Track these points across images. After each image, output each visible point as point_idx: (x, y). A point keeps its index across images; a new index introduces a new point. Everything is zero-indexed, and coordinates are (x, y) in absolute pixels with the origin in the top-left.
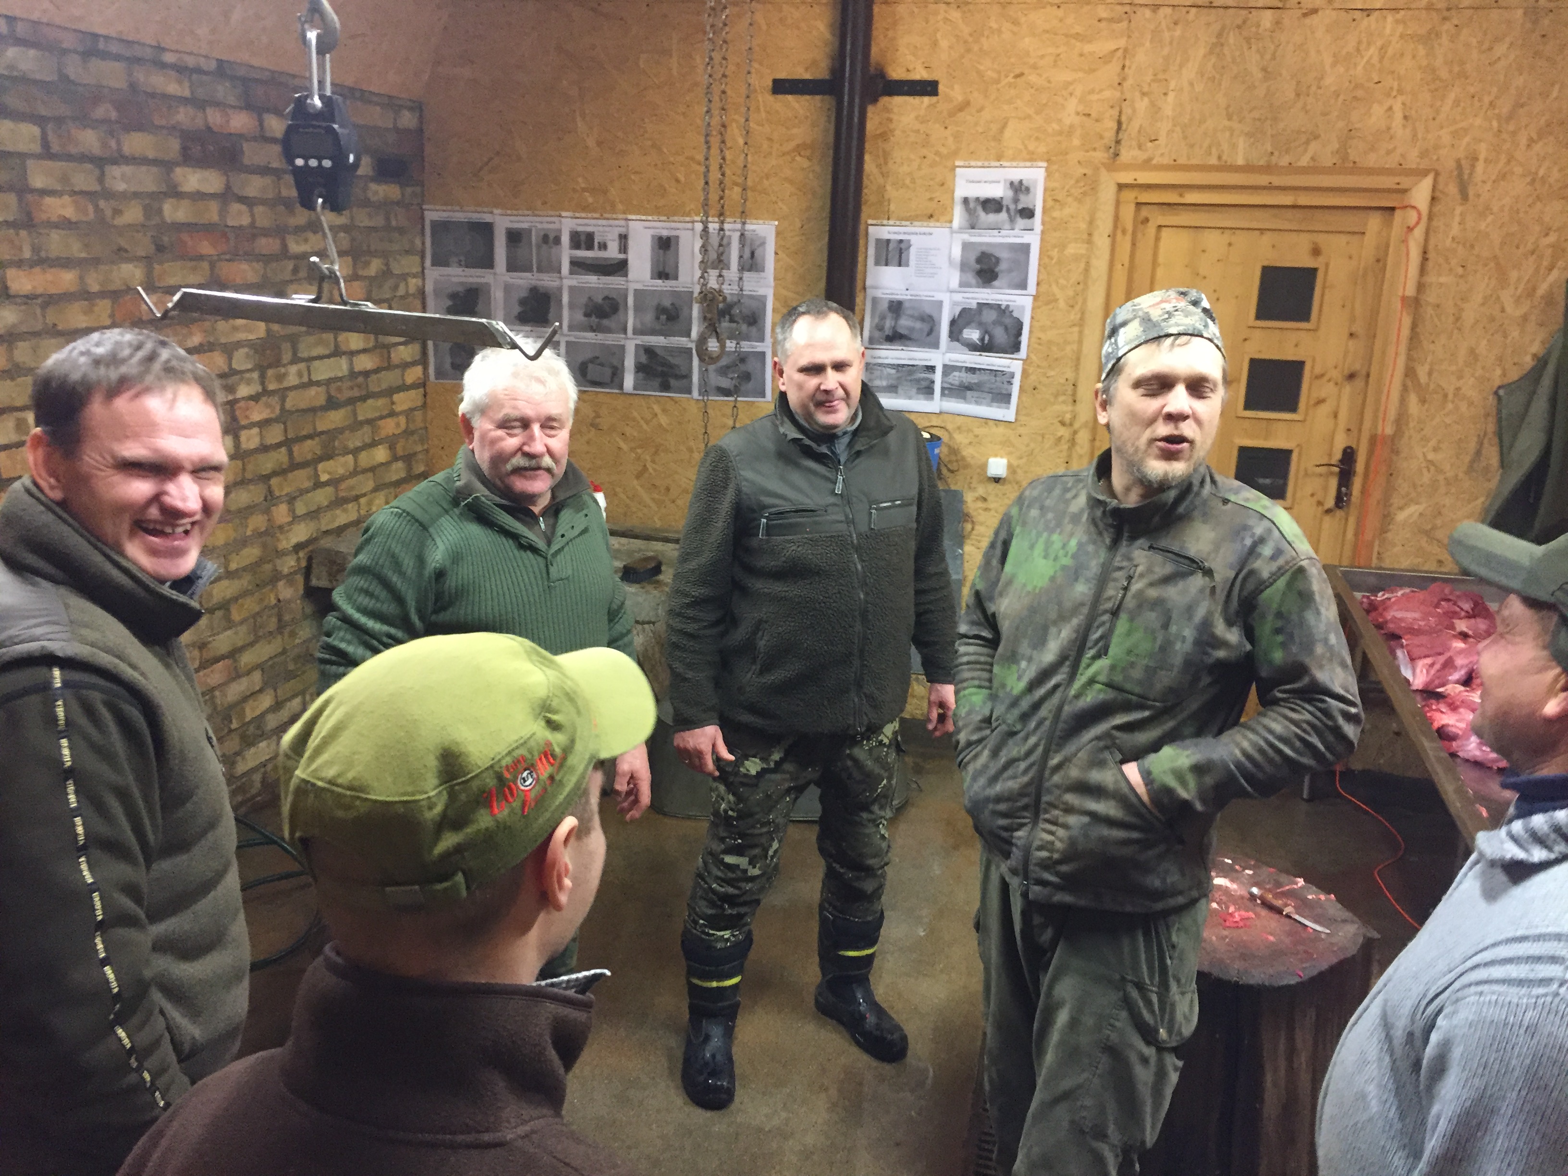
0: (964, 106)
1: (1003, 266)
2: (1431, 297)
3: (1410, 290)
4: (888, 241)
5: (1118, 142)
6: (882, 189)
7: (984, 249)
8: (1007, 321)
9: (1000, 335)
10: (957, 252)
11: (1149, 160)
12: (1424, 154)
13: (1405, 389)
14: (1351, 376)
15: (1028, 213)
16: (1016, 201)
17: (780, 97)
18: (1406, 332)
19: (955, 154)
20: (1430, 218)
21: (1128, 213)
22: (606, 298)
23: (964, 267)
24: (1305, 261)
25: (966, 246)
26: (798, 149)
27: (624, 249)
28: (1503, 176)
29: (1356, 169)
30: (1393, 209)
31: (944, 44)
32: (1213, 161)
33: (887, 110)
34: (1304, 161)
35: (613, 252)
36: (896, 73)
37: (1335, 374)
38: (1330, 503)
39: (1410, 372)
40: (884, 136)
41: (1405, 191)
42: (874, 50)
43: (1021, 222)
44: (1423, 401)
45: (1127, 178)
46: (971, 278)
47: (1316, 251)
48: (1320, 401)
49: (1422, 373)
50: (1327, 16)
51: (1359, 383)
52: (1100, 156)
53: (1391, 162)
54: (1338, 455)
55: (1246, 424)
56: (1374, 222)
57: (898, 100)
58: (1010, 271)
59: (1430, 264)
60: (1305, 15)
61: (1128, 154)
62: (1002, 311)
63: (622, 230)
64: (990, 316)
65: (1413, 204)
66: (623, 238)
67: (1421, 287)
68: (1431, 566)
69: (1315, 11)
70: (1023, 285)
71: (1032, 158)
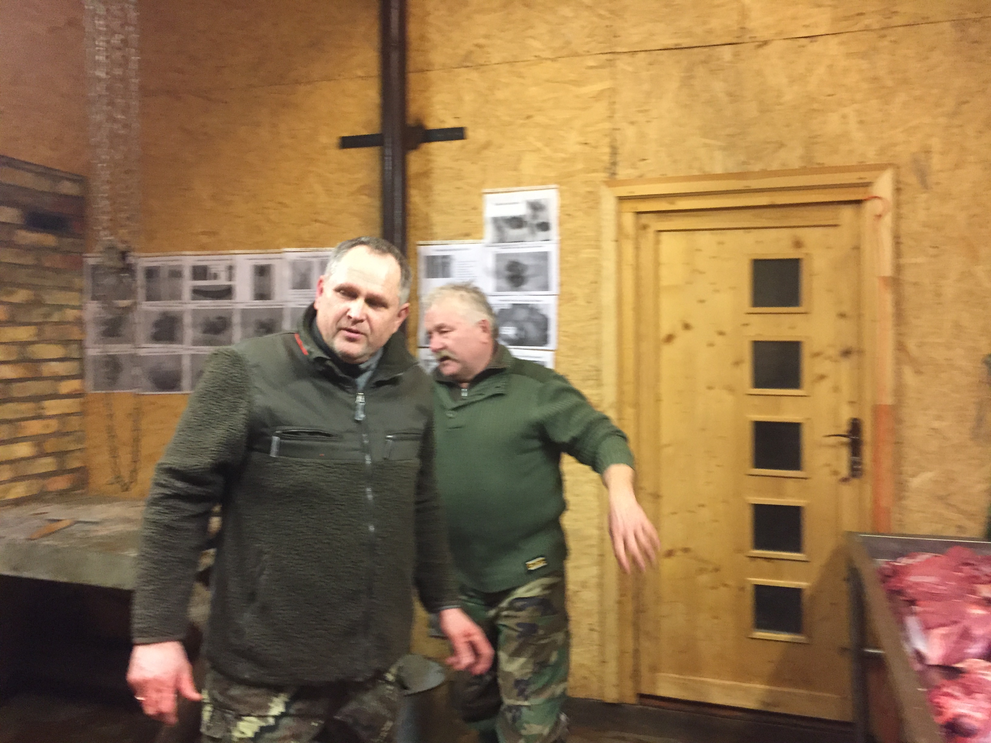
0: (487, 145)
1: (528, 272)
2: (909, 276)
3: (887, 270)
4: (434, 257)
5: (614, 164)
6: (427, 218)
7: (513, 258)
8: (536, 317)
9: (531, 331)
10: (490, 263)
11: (641, 176)
12: (882, 151)
13: (898, 362)
14: (846, 353)
15: (545, 226)
16: (535, 217)
17: (345, 150)
18: (889, 308)
19: (482, 183)
20: (898, 205)
21: (629, 220)
22: (218, 318)
23: (497, 274)
24: (790, 253)
25: (498, 257)
26: (361, 190)
27: (231, 277)
28: (958, 165)
29: (823, 169)
30: (860, 201)
31: (467, 98)
32: (696, 172)
33: (428, 153)
34: (775, 166)
35: (222, 281)
36: (433, 124)
37: (832, 352)
38: (845, 471)
39: (901, 347)
40: (426, 174)
41: (868, 185)
42: (413, 109)
43: (540, 235)
45: (624, 191)
46: (504, 283)
47: (798, 244)
48: (822, 377)
49: (911, 345)
50: (778, 45)
51: (854, 358)
52: (602, 176)
53: (853, 161)
54: (844, 428)
55: (756, 400)
56: (847, 213)
57: (435, 145)
58: (534, 276)
59: (903, 247)
60: (759, 47)
61: (623, 172)
62: (532, 310)
63: (228, 263)
64: (522, 315)
65: (879, 195)
66: (230, 269)
67: (898, 268)
68: (951, 532)
69: (767, 43)
70: (545, 287)
71: (544, 182)
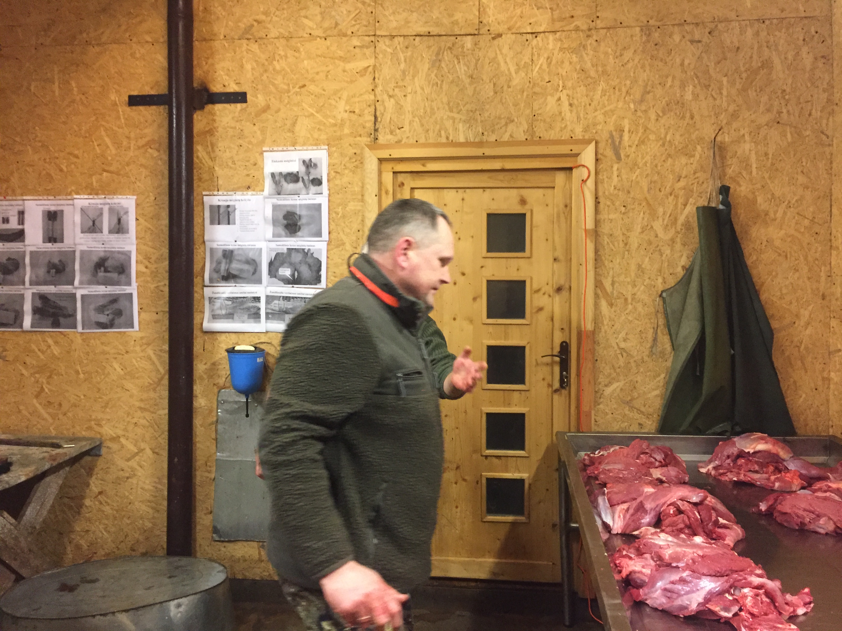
0: (266, 108)
1: (303, 221)
2: (605, 229)
3: (590, 225)
4: (219, 206)
5: (376, 130)
6: (211, 170)
7: (289, 209)
8: (310, 260)
9: (306, 272)
10: (269, 212)
11: (399, 142)
12: (586, 130)
13: (596, 296)
14: (559, 290)
15: (317, 182)
16: (308, 173)
17: (134, 108)
18: (591, 254)
19: (262, 142)
20: (597, 173)
21: (388, 178)
22: (9, 259)
23: (275, 222)
24: (517, 209)
25: (275, 208)
26: (148, 144)
27: (21, 221)
28: (642, 142)
29: (541, 141)
30: (570, 169)
31: (248, 67)
32: (444, 140)
33: (212, 114)
34: (506, 138)
35: (14, 225)
36: (216, 88)
37: (549, 289)
38: (557, 384)
39: (598, 284)
40: (211, 132)
41: (577, 155)
42: (198, 73)
43: (313, 189)
44: (611, 305)
45: (385, 154)
46: (281, 230)
47: (523, 202)
48: (540, 309)
49: (607, 284)
50: (508, 38)
51: (565, 293)
52: (365, 140)
53: (565, 136)
54: (557, 349)
55: (491, 329)
56: (560, 177)
57: (218, 107)
58: (308, 224)
59: (601, 206)
60: (494, 38)
61: (382, 139)
62: (306, 253)
63: (21, 208)
64: (297, 258)
65: (583, 163)
66: (21, 214)
67: (597, 222)
68: (635, 428)
69: (500, 35)
70: (319, 234)
71: (317, 143)
